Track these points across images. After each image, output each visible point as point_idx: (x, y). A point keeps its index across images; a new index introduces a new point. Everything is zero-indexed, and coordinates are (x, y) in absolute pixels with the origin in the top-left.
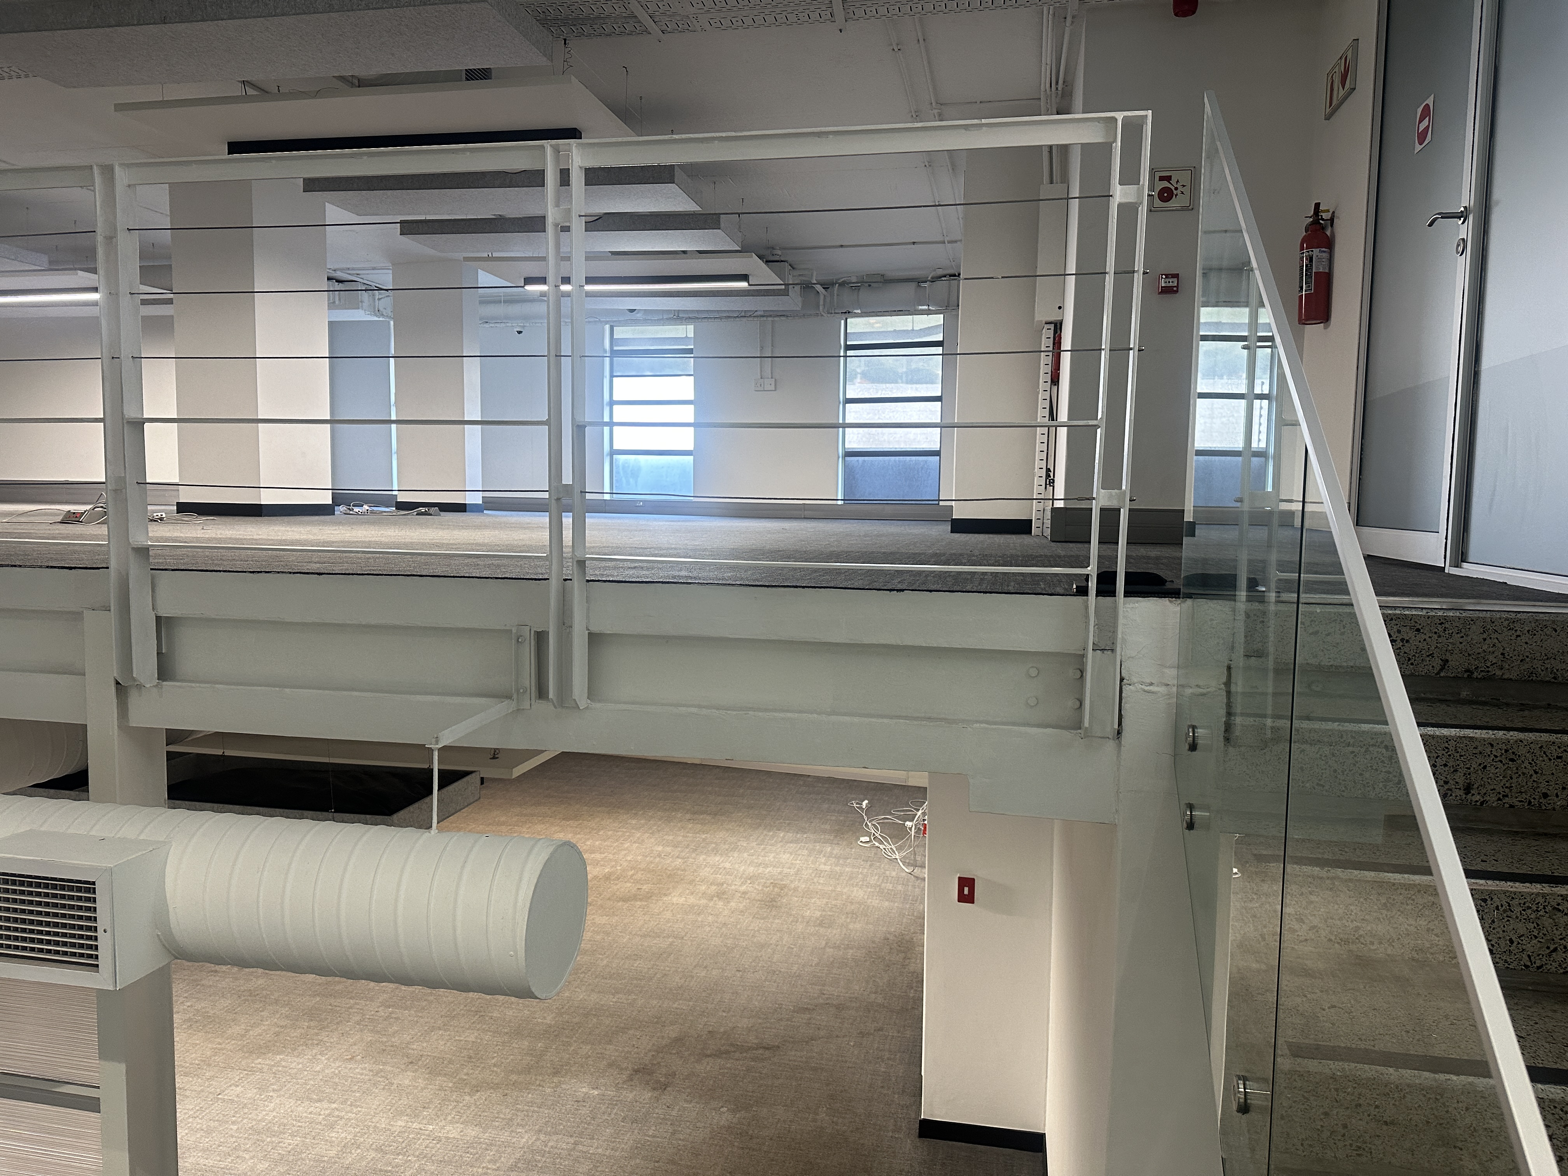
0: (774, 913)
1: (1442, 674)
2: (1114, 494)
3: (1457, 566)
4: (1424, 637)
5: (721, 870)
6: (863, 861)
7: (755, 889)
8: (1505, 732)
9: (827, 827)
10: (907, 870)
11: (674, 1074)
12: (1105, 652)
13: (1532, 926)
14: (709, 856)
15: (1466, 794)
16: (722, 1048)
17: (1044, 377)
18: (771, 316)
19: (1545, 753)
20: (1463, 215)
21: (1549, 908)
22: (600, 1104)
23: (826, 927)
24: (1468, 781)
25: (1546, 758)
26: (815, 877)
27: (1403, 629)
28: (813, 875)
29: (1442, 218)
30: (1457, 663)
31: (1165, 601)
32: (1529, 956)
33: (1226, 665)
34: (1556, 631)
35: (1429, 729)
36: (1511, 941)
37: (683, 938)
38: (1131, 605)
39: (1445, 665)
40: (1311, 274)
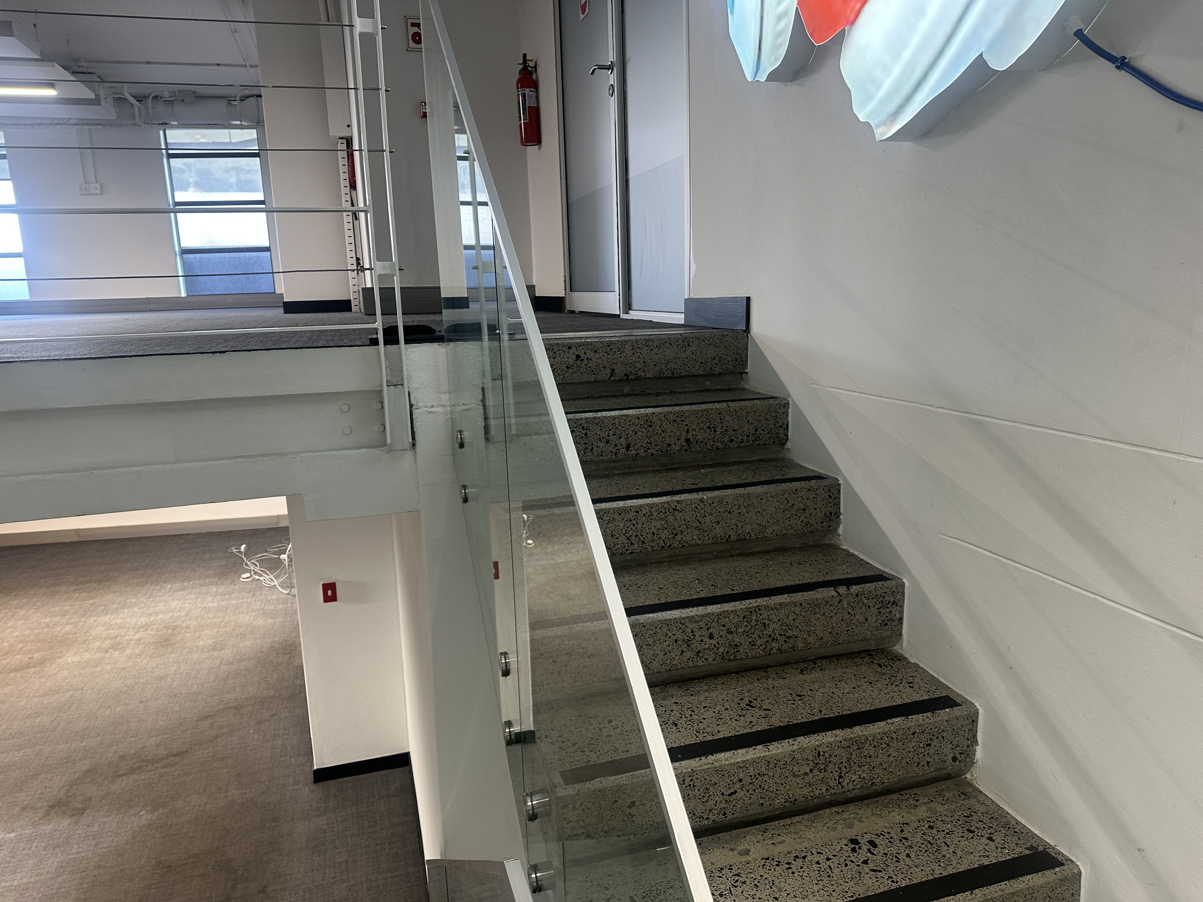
0: (169, 650)
1: (612, 379)
2: (387, 265)
3: (627, 313)
4: (600, 355)
5: (114, 626)
6: (246, 592)
7: (149, 634)
8: (645, 409)
9: (211, 572)
10: (285, 592)
11: (90, 799)
12: (397, 386)
13: (663, 522)
14: (99, 617)
15: (627, 451)
16: (135, 766)
17: (344, 183)
18: (86, 124)
19: (667, 419)
20: (610, 68)
21: (671, 510)
22: (19, 843)
23: (218, 650)
24: (627, 443)
25: (668, 422)
26: (204, 613)
27: (587, 352)
28: (202, 613)
29: (598, 68)
30: (620, 370)
31: (435, 345)
32: (664, 541)
33: (481, 387)
34: (671, 344)
35: (603, 413)
36: (654, 534)
37: (82, 689)
38: (412, 350)
39: (613, 372)
40: (526, 108)
